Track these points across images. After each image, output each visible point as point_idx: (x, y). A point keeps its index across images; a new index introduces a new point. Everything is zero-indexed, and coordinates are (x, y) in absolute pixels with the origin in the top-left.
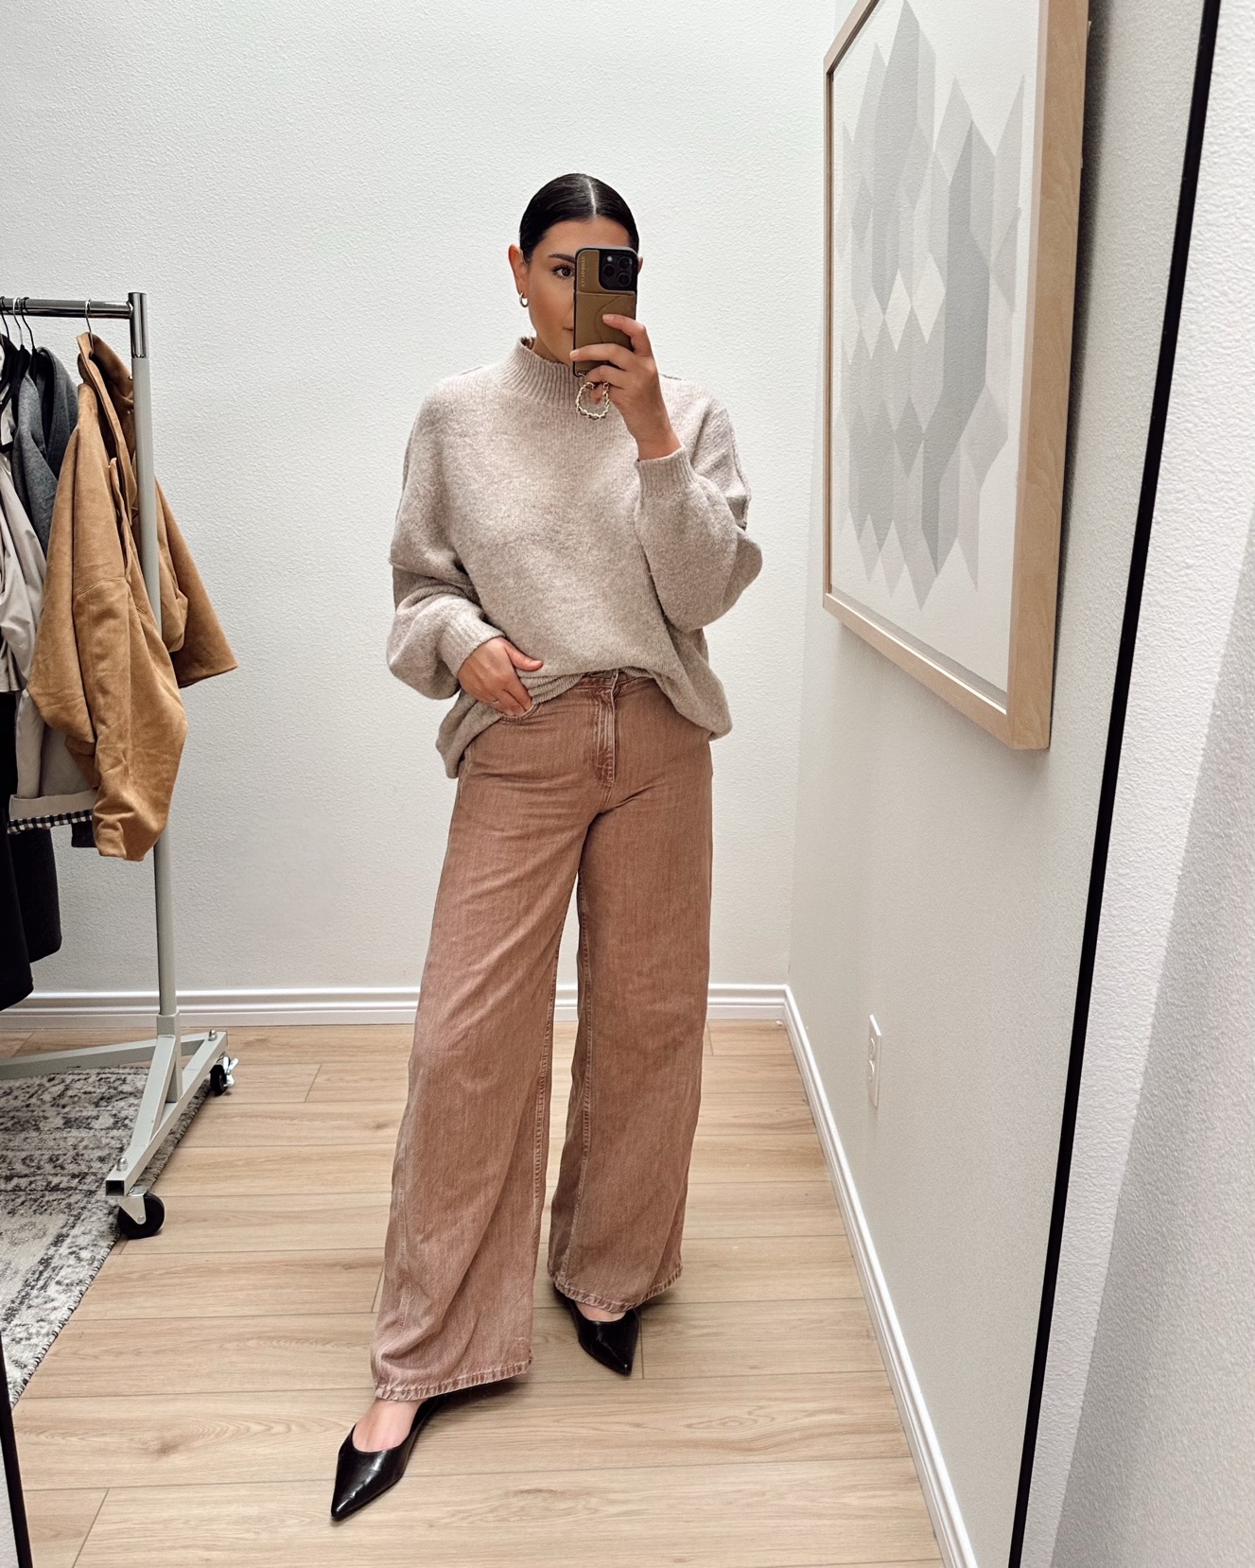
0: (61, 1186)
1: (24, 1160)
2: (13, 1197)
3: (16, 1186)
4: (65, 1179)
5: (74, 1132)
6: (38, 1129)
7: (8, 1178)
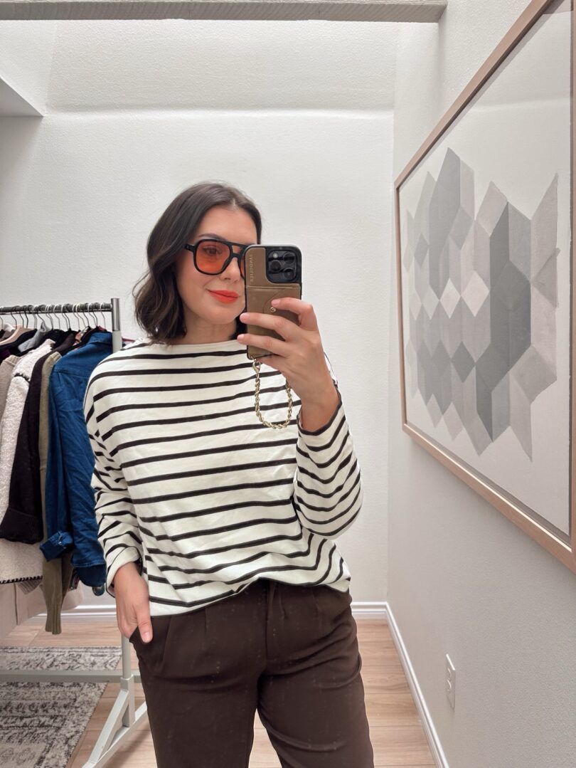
0: (46, 724)
1: (30, 706)
2: (22, 731)
3: (25, 724)
4: (48, 719)
5: (55, 689)
6: (39, 686)
7: (22, 718)
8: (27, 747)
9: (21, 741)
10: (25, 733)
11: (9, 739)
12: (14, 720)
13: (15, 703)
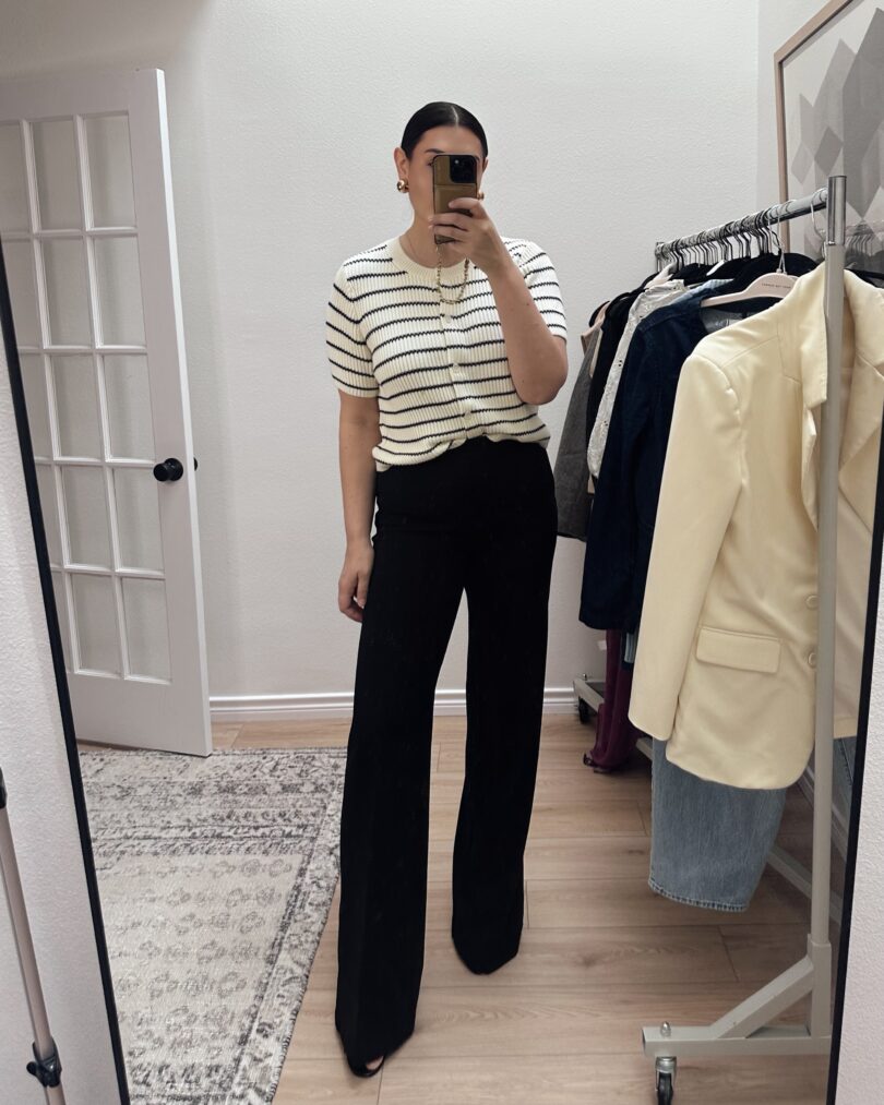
0: (293, 833)
1: (263, 814)
2: (263, 841)
3: (264, 834)
4: (294, 829)
6: (266, 793)
7: (256, 828)
8: (275, 858)
9: (266, 852)
10: (268, 844)
11: (248, 849)
12: (246, 830)
13: (240, 812)
